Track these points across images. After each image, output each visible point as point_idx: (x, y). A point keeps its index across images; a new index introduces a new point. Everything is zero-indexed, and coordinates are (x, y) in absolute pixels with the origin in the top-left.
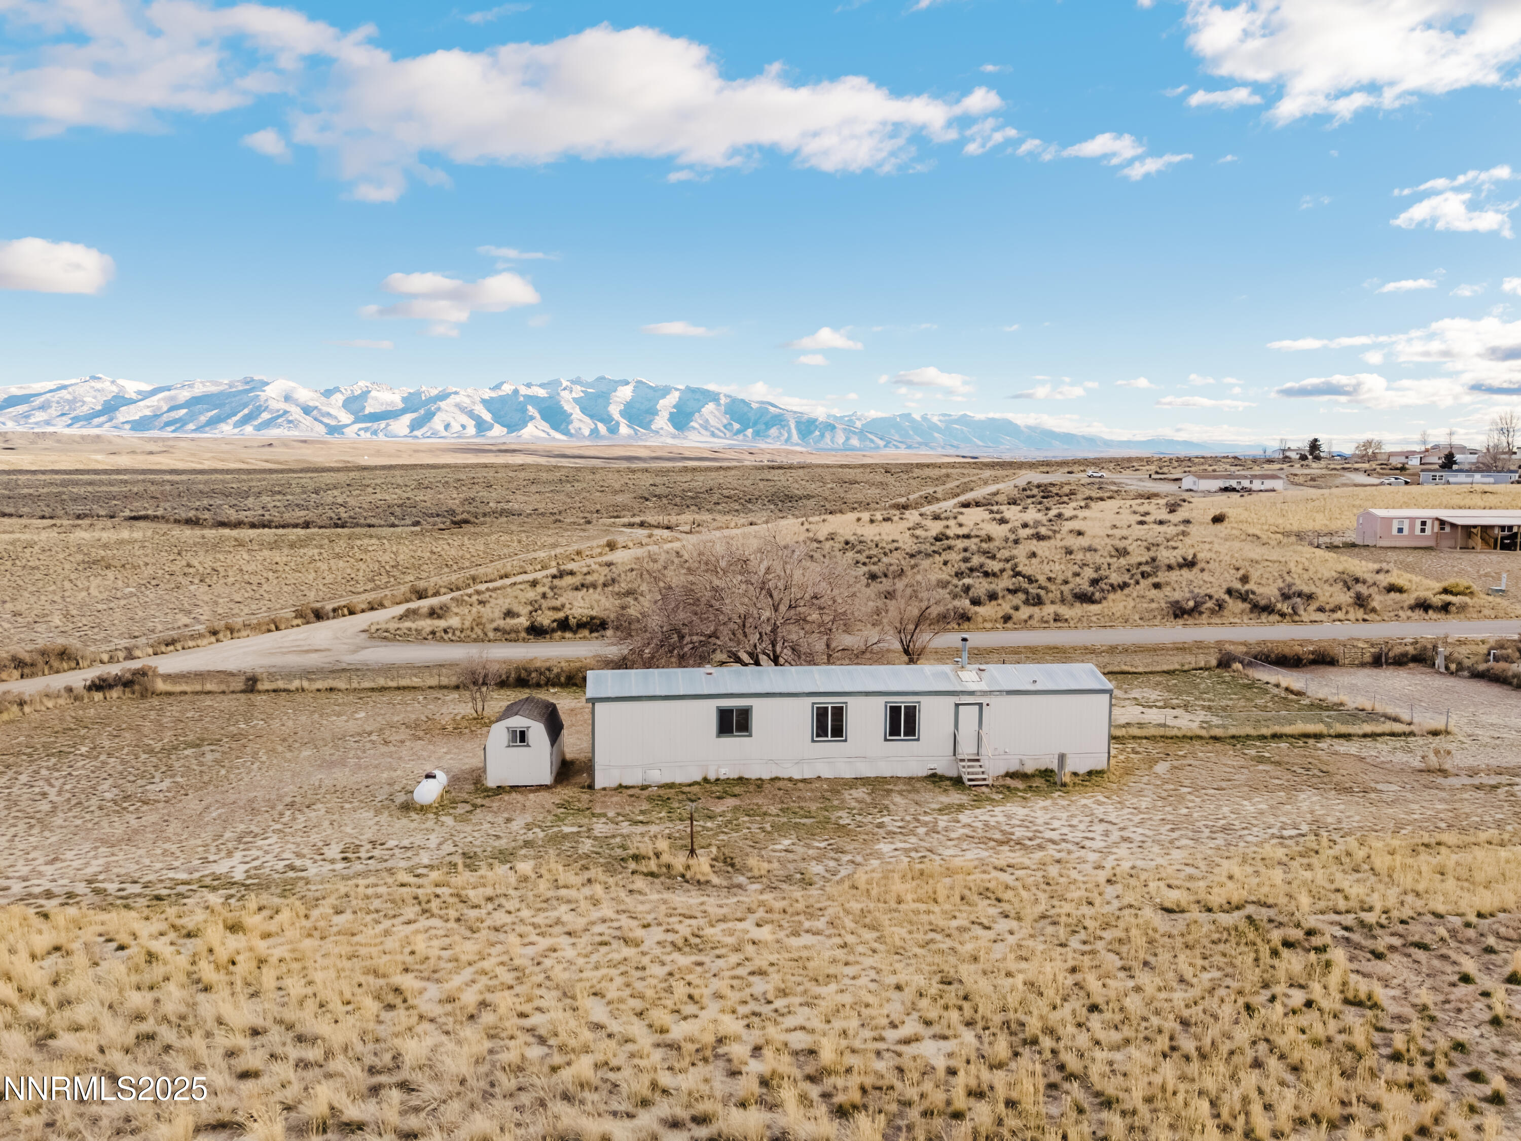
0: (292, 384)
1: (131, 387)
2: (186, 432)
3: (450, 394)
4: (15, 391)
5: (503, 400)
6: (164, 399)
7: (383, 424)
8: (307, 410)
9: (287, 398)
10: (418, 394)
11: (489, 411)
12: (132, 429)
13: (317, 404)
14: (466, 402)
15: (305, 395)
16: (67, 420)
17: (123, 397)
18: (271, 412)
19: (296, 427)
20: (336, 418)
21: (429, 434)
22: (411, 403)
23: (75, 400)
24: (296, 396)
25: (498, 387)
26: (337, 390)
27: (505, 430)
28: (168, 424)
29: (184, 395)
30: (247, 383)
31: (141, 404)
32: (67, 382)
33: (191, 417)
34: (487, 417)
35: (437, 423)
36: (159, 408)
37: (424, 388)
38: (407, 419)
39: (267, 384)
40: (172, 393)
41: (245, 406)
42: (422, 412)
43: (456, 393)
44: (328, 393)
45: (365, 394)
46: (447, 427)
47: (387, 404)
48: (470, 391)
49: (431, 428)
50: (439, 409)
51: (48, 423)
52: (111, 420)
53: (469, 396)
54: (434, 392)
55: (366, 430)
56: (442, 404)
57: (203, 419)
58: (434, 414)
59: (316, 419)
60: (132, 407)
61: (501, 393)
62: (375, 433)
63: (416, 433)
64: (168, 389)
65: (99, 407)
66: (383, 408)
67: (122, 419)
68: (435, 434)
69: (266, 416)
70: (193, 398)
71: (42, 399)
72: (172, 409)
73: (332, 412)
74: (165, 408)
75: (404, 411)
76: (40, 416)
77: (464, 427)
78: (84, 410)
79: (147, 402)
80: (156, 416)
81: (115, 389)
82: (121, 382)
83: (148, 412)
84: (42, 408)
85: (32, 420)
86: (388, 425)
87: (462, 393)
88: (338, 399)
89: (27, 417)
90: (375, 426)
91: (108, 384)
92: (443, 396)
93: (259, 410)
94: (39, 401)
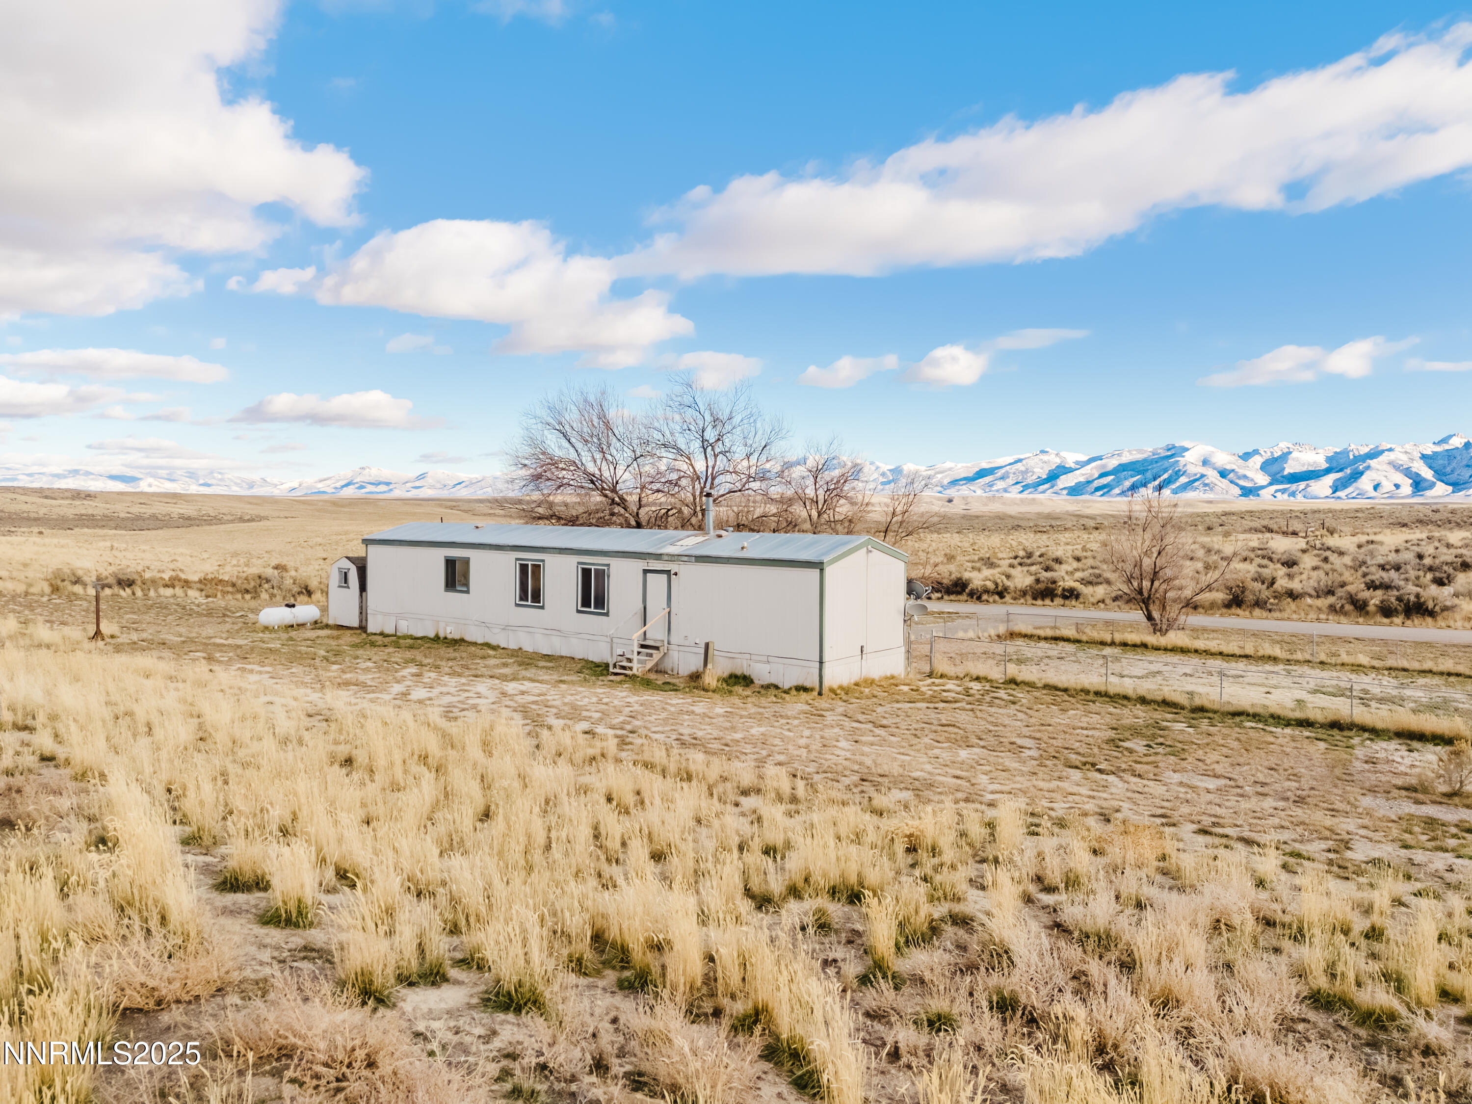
0: (1211, 448)
1: (1070, 459)
2: (1112, 496)
3: (1383, 452)
4: (985, 465)
5: (1450, 455)
6: (1096, 468)
7: (1302, 485)
8: (1223, 474)
9: (1205, 462)
10: (1346, 452)
11: (1430, 467)
12: (1068, 494)
13: (1234, 467)
14: (1401, 458)
15: (1223, 459)
16: (1019, 487)
17: (1064, 467)
18: (1189, 476)
19: (1211, 489)
20: (1252, 480)
21: (1354, 495)
22: (1335, 464)
23: (1026, 471)
24: (1214, 460)
25: (1444, 441)
26: (1256, 452)
27: (1450, 488)
28: (1097, 489)
29: (1113, 463)
30: (1169, 450)
31: (1077, 472)
32: (1022, 457)
33: (1118, 482)
34: (1427, 474)
35: (1365, 483)
36: (1092, 475)
37: (1353, 447)
38: (1330, 479)
39: (1187, 449)
40: (1103, 462)
41: (1165, 470)
42: (1348, 471)
43: (1390, 450)
44: (1246, 456)
45: (1285, 456)
46: (1376, 487)
47: (1309, 465)
48: (1408, 447)
49: (1357, 488)
50: (1368, 468)
51: (1005, 490)
52: (1052, 487)
53: (1406, 452)
54: (1364, 450)
55: (1283, 491)
56: (1373, 463)
57: (1127, 484)
58: (1362, 473)
59: (1232, 482)
60: (1069, 475)
61: (1447, 447)
62: (1293, 494)
63: (1338, 494)
64: (1100, 458)
65: (1044, 477)
66: (1305, 469)
67: (1062, 486)
68: (1361, 494)
69: (1183, 480)
70: (1120, 465)
71: (1003, 471)
72: (1102, 476)
73: (1249, 474)
74: (1096, 475)
75: (1328, 471)
76: (1000, 485)
77: (1397, 486)
78: (1031, 479)
79: (1082, 471)
80: (1089, 482)
81: (1058, 461)
82: (1063, 454)
83: (1082, 479)
84: (1002, 478)
85: (995, 488)
86: (1308, 486)
87: (1398, 449)
88: (1257, 461)
89: (991, 486)
90: (1294, 487)
91: (1053, 456)
92: (1375, 454)
93: (1178, 474)
94: (1000, 473)
